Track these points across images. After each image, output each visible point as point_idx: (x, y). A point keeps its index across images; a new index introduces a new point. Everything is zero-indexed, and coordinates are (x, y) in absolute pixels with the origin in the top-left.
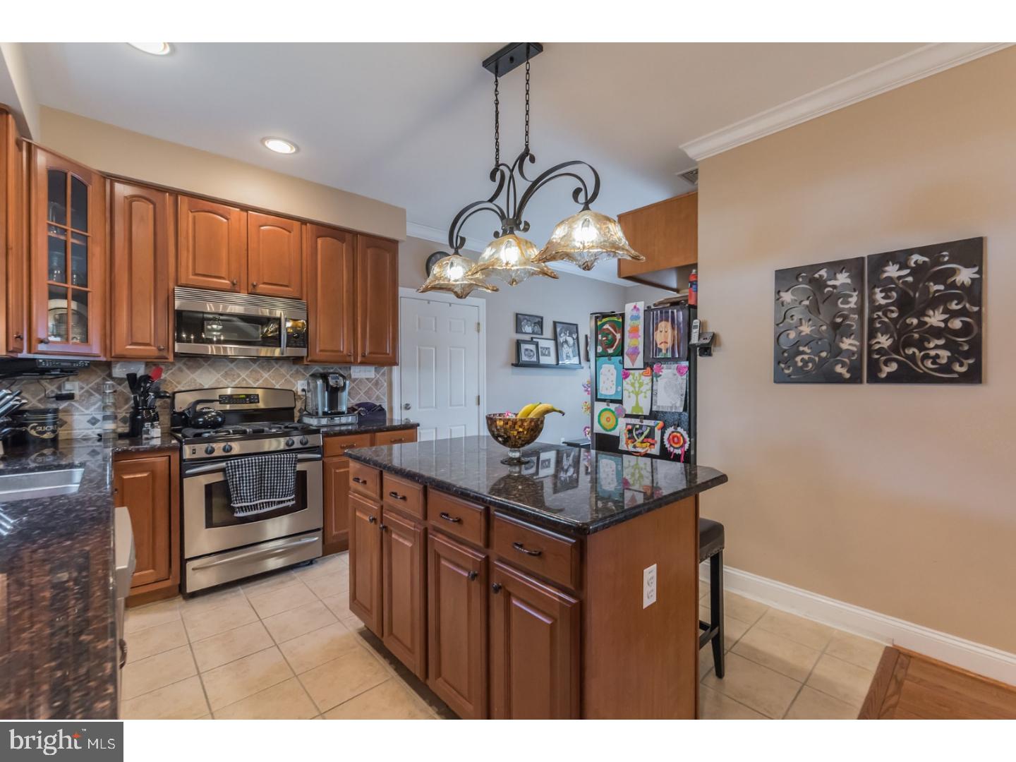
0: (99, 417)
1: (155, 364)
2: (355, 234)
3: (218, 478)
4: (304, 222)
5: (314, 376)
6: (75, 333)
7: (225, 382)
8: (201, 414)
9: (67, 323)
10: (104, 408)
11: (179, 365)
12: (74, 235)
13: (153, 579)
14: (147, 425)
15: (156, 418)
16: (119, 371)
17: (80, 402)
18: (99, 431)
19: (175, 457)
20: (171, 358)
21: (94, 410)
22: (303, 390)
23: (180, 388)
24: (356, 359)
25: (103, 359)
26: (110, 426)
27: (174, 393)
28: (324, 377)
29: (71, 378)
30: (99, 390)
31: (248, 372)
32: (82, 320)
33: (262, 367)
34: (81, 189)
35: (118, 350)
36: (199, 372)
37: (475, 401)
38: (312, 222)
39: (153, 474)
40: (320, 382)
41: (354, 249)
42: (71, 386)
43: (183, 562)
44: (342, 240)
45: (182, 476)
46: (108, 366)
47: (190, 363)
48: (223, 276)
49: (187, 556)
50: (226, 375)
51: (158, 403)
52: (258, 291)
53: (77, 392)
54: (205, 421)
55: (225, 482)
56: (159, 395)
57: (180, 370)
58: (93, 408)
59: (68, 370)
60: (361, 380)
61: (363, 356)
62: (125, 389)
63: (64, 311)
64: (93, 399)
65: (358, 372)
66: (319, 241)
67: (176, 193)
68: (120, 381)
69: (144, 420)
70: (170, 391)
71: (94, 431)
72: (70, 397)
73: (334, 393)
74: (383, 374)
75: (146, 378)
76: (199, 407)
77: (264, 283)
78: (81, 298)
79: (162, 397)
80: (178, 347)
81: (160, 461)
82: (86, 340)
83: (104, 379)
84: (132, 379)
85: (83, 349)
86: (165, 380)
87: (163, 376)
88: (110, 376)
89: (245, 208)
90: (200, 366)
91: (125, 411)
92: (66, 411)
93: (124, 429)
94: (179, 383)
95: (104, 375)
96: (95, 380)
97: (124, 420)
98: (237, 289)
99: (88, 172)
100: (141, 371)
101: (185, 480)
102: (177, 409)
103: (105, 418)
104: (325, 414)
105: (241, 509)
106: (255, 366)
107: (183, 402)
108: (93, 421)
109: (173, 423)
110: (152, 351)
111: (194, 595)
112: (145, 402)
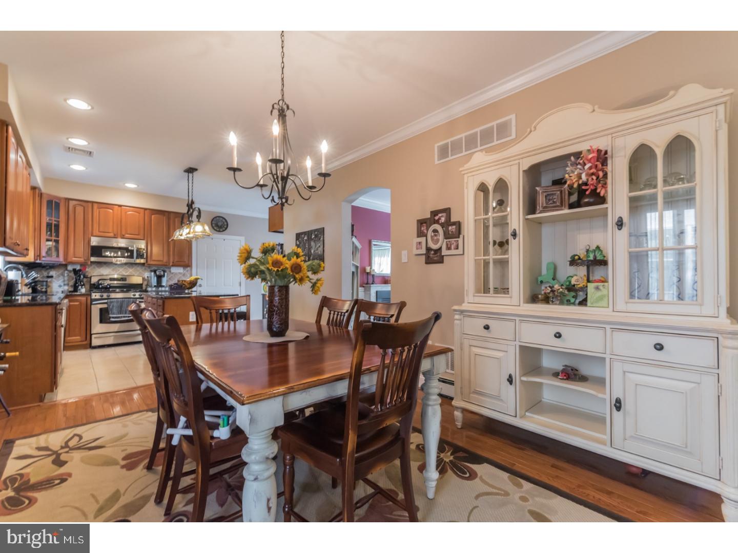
0: (62, 284)
1: (84, 265)
2: (169, 213)
3: (105, 306)
4: (145, 209)
5: (151, 271)
6: (54, 254)
7: (113, 273)
8: (101, 284)
9: (52, 250)
10: (64, 281)
11: (93, 266)
12: (55, 221)
13: (80, 340)
14: (80, 287)
15: (84, 285)
16: (70, 268)
17: (55, 279)
18: (63, 290)
19: (89, 298)
20: (89, 263)
21: (60, 282)
22: (148, 277)
23: (94, 274)
24: (169, 264)
25: (64, 263)
26: (66, 288)
27: (91, 277)
28: (155, 271)
29: (52, 270)
30: (63, 275)
31: (123, 269)
32: (57, 250)
33: (129, 267)
34: (58, 205)
35: (69, 260)
36: (101, 269)
37: (238, 284)
38: (149, 209)
39: (81, 303)
40: (153, 273)
41: (169, 219)
42: (53, 273)
43: (91, 335)
44: (164, 215)
45: (91, 304)
46: (65, 266)
47: (98, 265)
48: (110, 231)
49: (92, 333)
50: (113, 270)
51: (85, 280)
52: (125, 237)
53: (54, 275)
54: (102, 286)
55: (107, 308)
56: (85, 277)
57: (94, 268)
58: (60, 281)
59: (52, 267)
60: (176, 274)
61: (173, 263)
62: (72, 274)
63: (51, 246)
64: (60, 278)
65: (174, 270)
66: (153, 216)
67: (93, 202)
68: (70, 271)
69: (79, 286)
70: (89, 276)
71: (61, 289)
72: (52, 277)
73: (159, 278)
74: (188, 271)
75: (80, 270)
76: (100, 282)
77: (128, 234)
78: (57, 242)
79: (87, 278)
80: (93, 259)
81: (83, 299)
82: (58, 256)
83: (64, 271)
84: (74, 270)
85: (57, 259)
86: (87, 272)
87: (87, 270)
88: (67, 269)
89: (120, 206)
90: (101, 267)
91: (72, 283)
92: (51, 282)
93: (71, 289)
94: (94, 273)
95: (64, 269)
96: (61, 271)
97: (72, 286)
98: (116, 236)
99: (60, 199)
100: (78, 267)
101: (92, 306)
102: (92, 282)
103: (64, 285)
104: (155, 286)
105: (113, 318)
106: (126, 267)
107: (94, 280)
108: (60, 286)
109: (90, 288)
110: (82, 260)
111: (95, 347)
112: (79, 279)
